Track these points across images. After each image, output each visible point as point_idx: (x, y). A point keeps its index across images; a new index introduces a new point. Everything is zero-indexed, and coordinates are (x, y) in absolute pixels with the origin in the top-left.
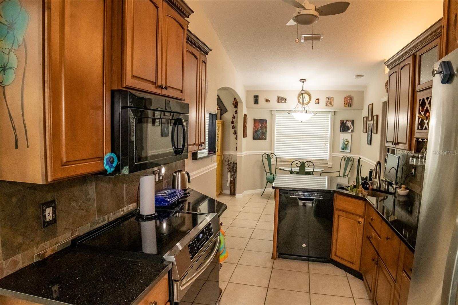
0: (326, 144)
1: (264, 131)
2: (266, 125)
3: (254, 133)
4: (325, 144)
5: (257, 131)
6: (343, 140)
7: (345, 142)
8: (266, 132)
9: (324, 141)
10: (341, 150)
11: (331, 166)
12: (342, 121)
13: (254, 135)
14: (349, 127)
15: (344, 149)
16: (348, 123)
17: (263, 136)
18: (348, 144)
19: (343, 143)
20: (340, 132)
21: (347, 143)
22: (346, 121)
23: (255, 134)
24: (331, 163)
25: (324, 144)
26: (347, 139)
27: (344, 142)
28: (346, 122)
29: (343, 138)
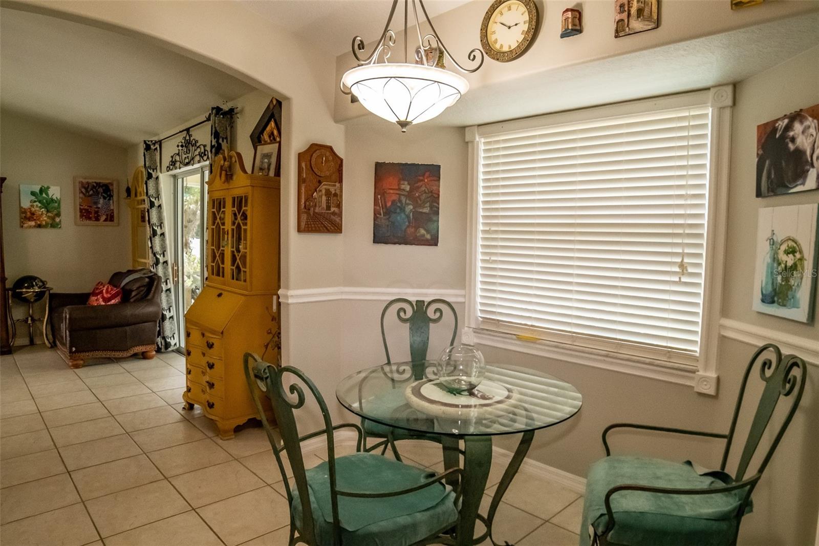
0: (690, 270)
1: (426, 210)
2: (435, 188)
3: (375, 219)
4: (682, 265)
5: (388, 213)
6: (772, 242)
7: (783, 257)
8: (437, 213)
9: (679, 250)
10: (758, 305)
11: (712, 391)
12: (769, 130)
13: (376, 227)
14: (804, 153)
15: (773, 302)
16: (798, 127)
17: (422, 231)
18: (794, 267)
19: (768, 260)
20: (759, 194)
21: (790, 260)
22: (786, 121)
23: (383, 220)
24: (713, 375)
25: (677, 269)
26: (793, 235)
27: (775, 259)
28: (789, 127)
29: (769, 235)
